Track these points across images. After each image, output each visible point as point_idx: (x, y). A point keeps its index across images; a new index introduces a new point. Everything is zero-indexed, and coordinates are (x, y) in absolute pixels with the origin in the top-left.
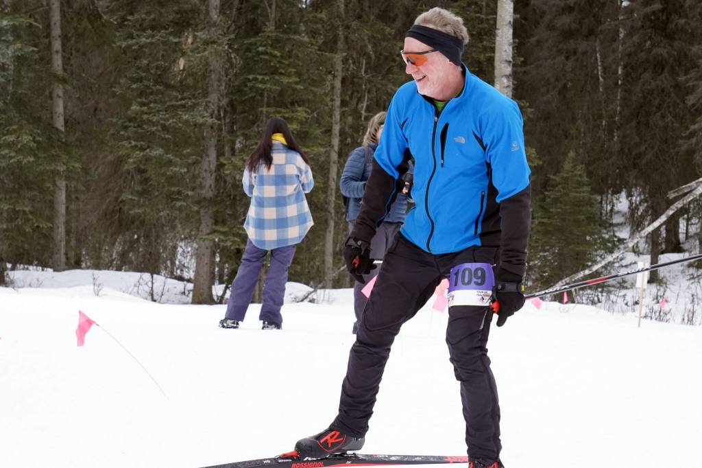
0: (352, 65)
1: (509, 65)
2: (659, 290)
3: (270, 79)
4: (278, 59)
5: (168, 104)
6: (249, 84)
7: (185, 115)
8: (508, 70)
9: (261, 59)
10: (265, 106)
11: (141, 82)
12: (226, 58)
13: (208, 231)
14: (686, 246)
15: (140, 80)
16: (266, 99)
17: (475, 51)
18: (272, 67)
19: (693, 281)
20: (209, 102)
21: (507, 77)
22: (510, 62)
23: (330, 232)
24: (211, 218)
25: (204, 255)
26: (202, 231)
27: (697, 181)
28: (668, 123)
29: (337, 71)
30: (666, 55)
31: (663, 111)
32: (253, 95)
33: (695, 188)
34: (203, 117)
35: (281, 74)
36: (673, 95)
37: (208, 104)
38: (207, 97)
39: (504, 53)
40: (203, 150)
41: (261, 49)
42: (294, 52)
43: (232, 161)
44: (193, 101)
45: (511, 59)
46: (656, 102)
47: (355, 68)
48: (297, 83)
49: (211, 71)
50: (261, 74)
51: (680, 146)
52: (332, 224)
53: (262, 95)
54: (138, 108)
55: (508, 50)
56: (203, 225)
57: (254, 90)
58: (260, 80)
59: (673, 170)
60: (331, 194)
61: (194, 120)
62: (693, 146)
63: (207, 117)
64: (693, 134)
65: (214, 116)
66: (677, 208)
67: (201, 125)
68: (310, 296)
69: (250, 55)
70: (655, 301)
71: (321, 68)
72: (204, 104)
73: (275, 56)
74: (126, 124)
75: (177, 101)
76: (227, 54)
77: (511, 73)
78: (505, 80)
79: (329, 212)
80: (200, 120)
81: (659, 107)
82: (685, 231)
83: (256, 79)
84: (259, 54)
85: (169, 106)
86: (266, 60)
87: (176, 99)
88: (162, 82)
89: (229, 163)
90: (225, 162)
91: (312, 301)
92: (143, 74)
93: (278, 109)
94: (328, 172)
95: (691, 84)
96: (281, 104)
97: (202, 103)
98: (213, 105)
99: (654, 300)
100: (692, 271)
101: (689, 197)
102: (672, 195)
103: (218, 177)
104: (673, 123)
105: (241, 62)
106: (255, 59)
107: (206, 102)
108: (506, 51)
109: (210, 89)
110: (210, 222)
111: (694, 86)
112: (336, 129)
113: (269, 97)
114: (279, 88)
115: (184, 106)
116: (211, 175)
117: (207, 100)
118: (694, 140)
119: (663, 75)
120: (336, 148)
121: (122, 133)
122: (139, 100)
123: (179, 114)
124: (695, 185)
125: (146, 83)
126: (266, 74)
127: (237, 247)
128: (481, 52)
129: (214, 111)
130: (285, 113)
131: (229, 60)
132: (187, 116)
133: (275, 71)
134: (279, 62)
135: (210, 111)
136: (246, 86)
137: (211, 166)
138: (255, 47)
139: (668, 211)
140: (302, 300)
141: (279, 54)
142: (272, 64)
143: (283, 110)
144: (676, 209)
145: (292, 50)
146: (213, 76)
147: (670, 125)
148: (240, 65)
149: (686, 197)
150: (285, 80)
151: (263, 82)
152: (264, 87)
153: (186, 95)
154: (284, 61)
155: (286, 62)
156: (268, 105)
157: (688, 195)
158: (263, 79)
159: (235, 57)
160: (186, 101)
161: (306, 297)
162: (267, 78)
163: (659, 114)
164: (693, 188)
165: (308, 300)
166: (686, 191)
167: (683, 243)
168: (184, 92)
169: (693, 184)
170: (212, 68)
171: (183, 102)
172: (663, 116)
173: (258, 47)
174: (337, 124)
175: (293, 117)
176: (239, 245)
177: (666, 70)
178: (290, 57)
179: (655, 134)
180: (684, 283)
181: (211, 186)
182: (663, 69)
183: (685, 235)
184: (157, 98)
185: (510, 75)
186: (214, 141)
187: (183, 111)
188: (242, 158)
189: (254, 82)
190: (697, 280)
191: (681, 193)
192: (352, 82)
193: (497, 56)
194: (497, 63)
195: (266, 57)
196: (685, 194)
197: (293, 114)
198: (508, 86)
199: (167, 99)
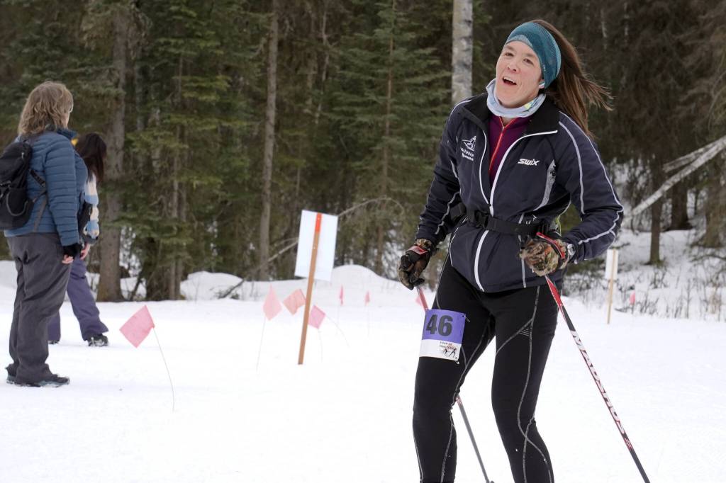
0: (288, 27)
1: (469, 25)
2: (656, 274)
3: (185, 42)
4: (194, 20)
5: (66, 71)
6: (161, 49)
7: (85, 84)
8: (468, 31)
9: (174, 20)
10: (181, 73)
11: (35, 45)
12: (132, 18)
13: (115, 218)
14: (693, 222)
15: (33, 43)
16: (181, 66)
17: (436, 9)
18: (187, 29)
19: (696, 262)
20: (114, 69)
21: (466, 39)
22: (470, 22)
23: (266, 216)
24: (119, 202)
25: (110, 245)
26: (108, 217)
27: (696, 152)
28: (669, 85)
29: (273, 32)
30: (667, 10)
31: (664, 71)
32: (165, 61)
33: (694, 161)
34: (106, 87)
35: (199, 37)
36: (675, 54)
37: (113, 72)
38: (111, 64)
39: (463, 12)
40: (108, 125)
41: (173, 8)
42: (214, 11)
43: (141, 138)
44: (95, 68)
45: (471, 19)
46: (657, 63)
47: (292, 29)
48: (218, 47)
49: (116, 33)
50: (173, 37)
51: (678, 113)
52: (268, 207)
53: (176, 61)
54: (30, 76)
55: (467, 9)
56: (109, 210)
57: (167, 56)
58: (172, 44)
59: (676, 138)
60: (267, 173)
61: (95, 90)
62: (692, 112)
63: (111, 86)
64: (692, 99)
65: (120, 85)
66: (673, 182)
67: (103, 96)
68: (233, 292)
69: (161, 14)
70: (653, 285)
71: (245, 30)
72: (108, 71)
73: (190, 17)
74: (18, 94)
75: (76, 68)
76: (134, 15)
77: (471, 35)
78: (464, 43)
79: (264, 193)
80: (102, 91)
81: (660, 69)
82: (693, 206)
83: (168, 44)
84: (171, 14)
85: (66, 74)
86: (180, 21)
87: (75, 65)
88: (59, 46)
89: (137, 140)
90: (133, 138)
91: (235, 297)
92: (37, 37)
93: (195, 77)
94: (263, 148)
95: (688, 43)
96: (200, 72)
97: (106, 70)
98: (119, 72)
99: (651, 284)
100: (696, 251)
101: (686, 171)
102: (668, 168)
103: (126, 156)
104: (675, 86)
105: (152, 24)
106: (168, 20)
107: (110, 70)
108: (465, 9)
109: (115, 54)
110: (117, 207)
111: (693, 45)
112: (272, 98)
113: (185, 64)
114: (194, 54)
115: (83, 74)
116: (117, 153)
117: (112, 66)
118: (693, 106)
119: (664, 33)
120: (272, 121)
121: (13, 104)
122: (32, 66)
123: (77, 84)
124: (694, 157)
125: (39, 46)
126: (179, 38)
127: (148, 236)
128: (443, 10)
129: (119, 80)
130: (203, 82)
131: (137, 20)
132: (87, 85)
133: (190, 35)
134: (196, 23)
135: (114, 80)
136: (157, 50)
137: (117, 143)
138: (167, 6)
139: (663, 185)
140: (225, 296)
141: (194, 15)
142: (187, 26)
143: (200, 79)
144: (672, 184)
145: (211, 10)
146: (119, 39)
147: (672, 88)
148: (150, 27)
149: (684, 170)
150: (202, 44)
151: (176, 46)
152: (177, 52)
153: (87, 60)
154: (202, 23)
155: (204, 24)
156: (185, 73)
157: (686, 168)
158: (176, 43)
159: (143, 18)
160: (86, 68)
161: (228, 293)
162: (181, 42)
163: (659, 76)
164: (692, 160)
165: (230, 296)
166: (683, 163)
167: (692, 219)
168: (85, 57)
169: (692, 155)
170: (117, 30)
171: (83, 69)
172: (664, 78)
173: (170, 6)
174: (272, 92)
175: (211, 87)
176: (150, 234)
177: (668, 27)
178: (209, 17)
179: (656, 98)
180: (687, 264)
181: (117, 166)
182: (665, 25)
183: (693, 210)
184: (53, 64)
185: (470, 37)
186: (120, 115)
187: (83, 80)
188: (153, 134)
189: (165, 47)
190: (700, 261)
191: (678, 166)
192: (291, 46)
193: (456, 14)
194: (455, 23)
195: (180, 18)
196: (682, 167)
197: (211, 84)
198: (468, 50)
199: (65, 65)
